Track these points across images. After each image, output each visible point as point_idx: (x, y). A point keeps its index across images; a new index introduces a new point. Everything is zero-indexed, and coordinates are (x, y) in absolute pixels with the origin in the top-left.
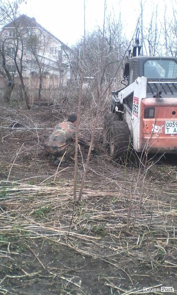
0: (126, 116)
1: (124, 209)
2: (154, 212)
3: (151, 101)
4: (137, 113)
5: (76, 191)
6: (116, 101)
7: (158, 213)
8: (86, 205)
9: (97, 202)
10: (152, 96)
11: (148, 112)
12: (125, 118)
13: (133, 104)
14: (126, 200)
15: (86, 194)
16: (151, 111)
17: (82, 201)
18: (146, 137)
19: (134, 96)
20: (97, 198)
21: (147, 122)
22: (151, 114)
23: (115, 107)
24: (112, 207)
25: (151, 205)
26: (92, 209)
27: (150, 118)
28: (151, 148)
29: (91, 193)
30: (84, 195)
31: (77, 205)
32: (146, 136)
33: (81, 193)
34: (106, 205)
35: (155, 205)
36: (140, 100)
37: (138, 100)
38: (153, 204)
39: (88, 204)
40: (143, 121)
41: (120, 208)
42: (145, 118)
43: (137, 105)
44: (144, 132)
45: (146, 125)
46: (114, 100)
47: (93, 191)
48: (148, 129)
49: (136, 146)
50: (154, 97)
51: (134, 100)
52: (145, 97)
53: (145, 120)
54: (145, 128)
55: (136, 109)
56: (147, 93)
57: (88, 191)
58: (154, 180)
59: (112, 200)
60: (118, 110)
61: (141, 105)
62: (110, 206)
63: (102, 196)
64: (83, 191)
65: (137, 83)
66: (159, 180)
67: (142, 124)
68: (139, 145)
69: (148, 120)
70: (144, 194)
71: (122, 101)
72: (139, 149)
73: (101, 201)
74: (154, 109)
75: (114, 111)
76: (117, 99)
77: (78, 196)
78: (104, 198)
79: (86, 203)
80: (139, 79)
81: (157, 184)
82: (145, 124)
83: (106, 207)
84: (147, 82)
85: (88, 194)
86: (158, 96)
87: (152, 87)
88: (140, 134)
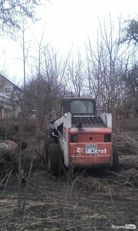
0: (60, 139)
1: (59, 216)
2: (81, 216)
3: (74, 130)
4: (66, 138)
5: (21, 203)
6: (52, 128)
7: (84, 217)
8: (28, 214)
9: (37, 211)
10: (76, 126)
11: (73, 138)
12: (59, 141)
13: (63, 131)
14: (60, 208)
15: (29, 204)
16: (75, 138)
17: (25, 210)
18: (72, 157)
19: (64, 126)
20: (38, 207)
21: (73, 145)
22: (75, 140)
23: (52, 133)
24: (49, 215)
25: (79, 211)
26: (33, 217)
27: (75, 142)
28: (76, 164)
29: (32, 204)
30: (27, 206)
31: (21, 214)
32: (72, 155)
33: (25, 204)
34: (44, 214)
35: (82, 211)
36: (67, 129)
37: (66, 129)
38: (82, 210)
39: (30, 213)
40: (70, 145)
41: (55, 215)
42: (71, 142)
43: (65, 133)
44: (71, 153)
45: (72, 148)
46: (51, 128)
47: (34, 202)
48: (73, 150)
49: (66, 163)
50: (77, 127)
51: (63, 129)
52: (71, 127)
53: (71, 143)
54: (72, 149)
55: (65, 135)
56: (72, 124)
57: (30, 202)
58: (82, 190)
59: (49, 208)
60: (54, 135)
61: (68, 132)
62: (47, 214)
63: (41, 206)
64: (26, 203)
65: (65, 117)
66: (87, 191)
67: (69, 147)
68: (68, 162)
69: (73, 143)
70: (75, 203)
71: (56, 128)
72: (68, 165)
73: (41, 210)
74: (77, 136)
75: (51, 135)
76: (53, 126)
77: (22, 207)
78: (43, 208)
79: (28, 212)
80: (66, 114)
81: (85, 193)
82: (72, 146)
83: (45, 214)
84: (72, 116)
85: (30, 204)
86: (80, 126)
87: (76, 120)
88: (68, 154)
